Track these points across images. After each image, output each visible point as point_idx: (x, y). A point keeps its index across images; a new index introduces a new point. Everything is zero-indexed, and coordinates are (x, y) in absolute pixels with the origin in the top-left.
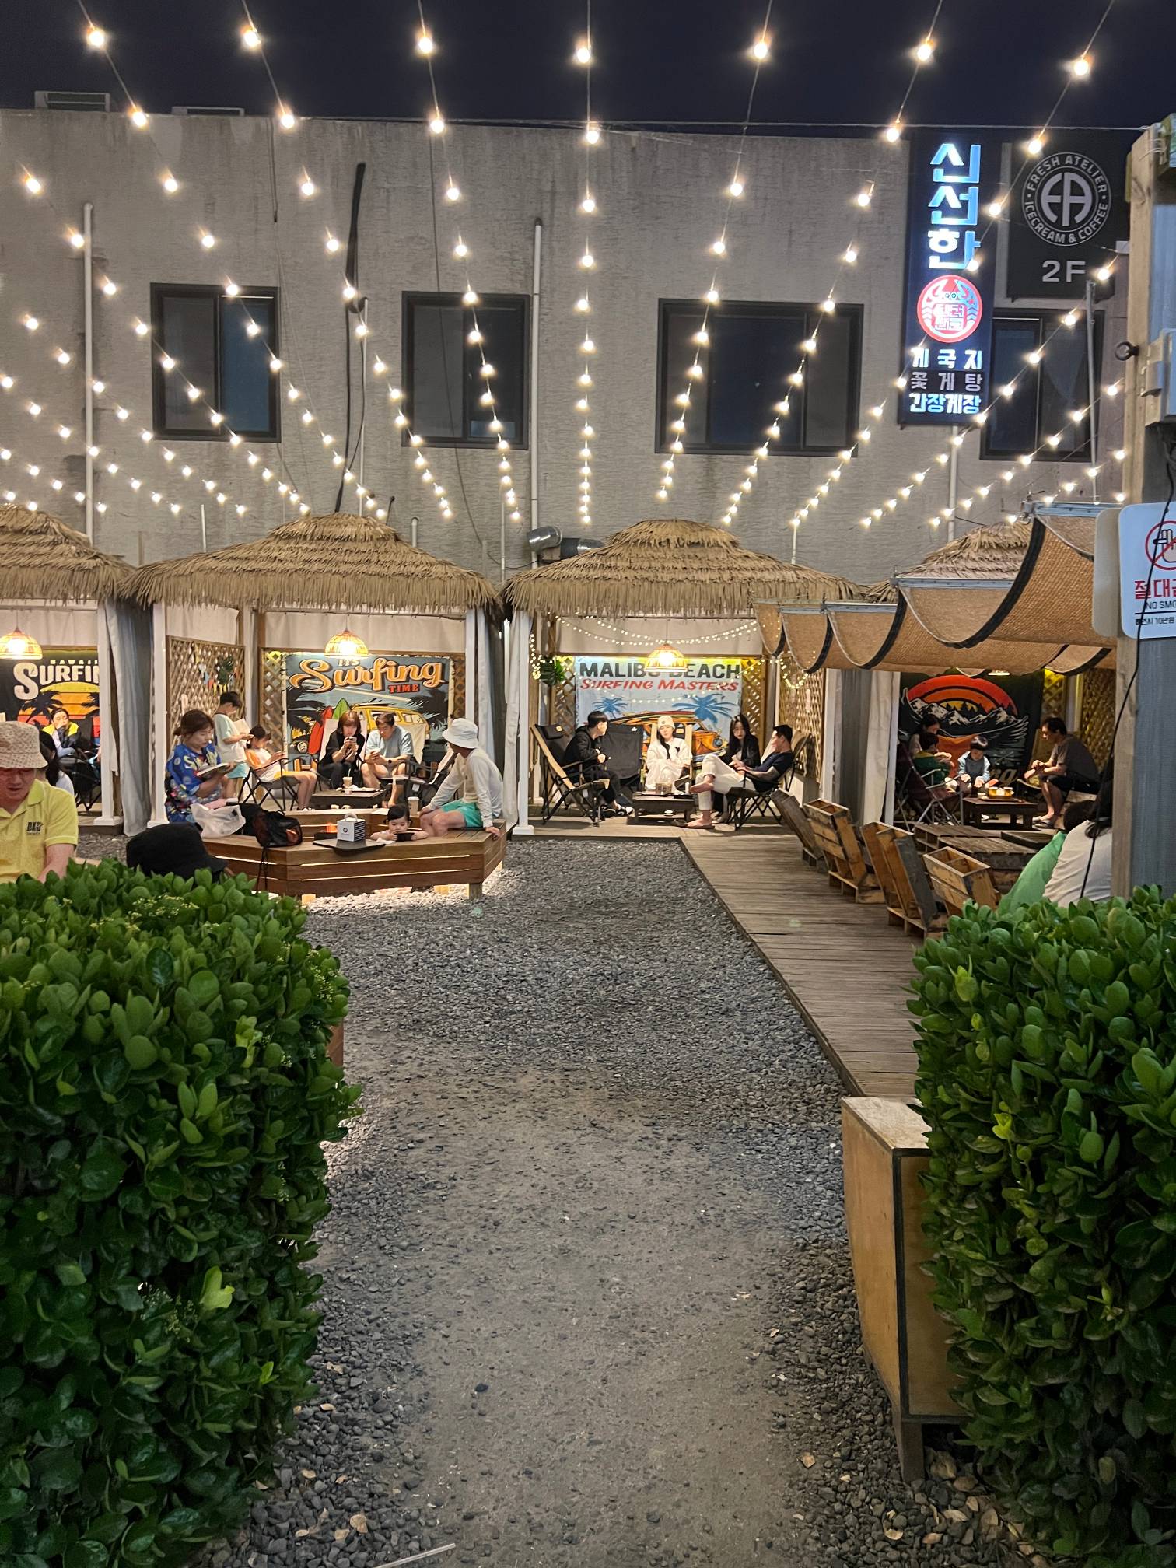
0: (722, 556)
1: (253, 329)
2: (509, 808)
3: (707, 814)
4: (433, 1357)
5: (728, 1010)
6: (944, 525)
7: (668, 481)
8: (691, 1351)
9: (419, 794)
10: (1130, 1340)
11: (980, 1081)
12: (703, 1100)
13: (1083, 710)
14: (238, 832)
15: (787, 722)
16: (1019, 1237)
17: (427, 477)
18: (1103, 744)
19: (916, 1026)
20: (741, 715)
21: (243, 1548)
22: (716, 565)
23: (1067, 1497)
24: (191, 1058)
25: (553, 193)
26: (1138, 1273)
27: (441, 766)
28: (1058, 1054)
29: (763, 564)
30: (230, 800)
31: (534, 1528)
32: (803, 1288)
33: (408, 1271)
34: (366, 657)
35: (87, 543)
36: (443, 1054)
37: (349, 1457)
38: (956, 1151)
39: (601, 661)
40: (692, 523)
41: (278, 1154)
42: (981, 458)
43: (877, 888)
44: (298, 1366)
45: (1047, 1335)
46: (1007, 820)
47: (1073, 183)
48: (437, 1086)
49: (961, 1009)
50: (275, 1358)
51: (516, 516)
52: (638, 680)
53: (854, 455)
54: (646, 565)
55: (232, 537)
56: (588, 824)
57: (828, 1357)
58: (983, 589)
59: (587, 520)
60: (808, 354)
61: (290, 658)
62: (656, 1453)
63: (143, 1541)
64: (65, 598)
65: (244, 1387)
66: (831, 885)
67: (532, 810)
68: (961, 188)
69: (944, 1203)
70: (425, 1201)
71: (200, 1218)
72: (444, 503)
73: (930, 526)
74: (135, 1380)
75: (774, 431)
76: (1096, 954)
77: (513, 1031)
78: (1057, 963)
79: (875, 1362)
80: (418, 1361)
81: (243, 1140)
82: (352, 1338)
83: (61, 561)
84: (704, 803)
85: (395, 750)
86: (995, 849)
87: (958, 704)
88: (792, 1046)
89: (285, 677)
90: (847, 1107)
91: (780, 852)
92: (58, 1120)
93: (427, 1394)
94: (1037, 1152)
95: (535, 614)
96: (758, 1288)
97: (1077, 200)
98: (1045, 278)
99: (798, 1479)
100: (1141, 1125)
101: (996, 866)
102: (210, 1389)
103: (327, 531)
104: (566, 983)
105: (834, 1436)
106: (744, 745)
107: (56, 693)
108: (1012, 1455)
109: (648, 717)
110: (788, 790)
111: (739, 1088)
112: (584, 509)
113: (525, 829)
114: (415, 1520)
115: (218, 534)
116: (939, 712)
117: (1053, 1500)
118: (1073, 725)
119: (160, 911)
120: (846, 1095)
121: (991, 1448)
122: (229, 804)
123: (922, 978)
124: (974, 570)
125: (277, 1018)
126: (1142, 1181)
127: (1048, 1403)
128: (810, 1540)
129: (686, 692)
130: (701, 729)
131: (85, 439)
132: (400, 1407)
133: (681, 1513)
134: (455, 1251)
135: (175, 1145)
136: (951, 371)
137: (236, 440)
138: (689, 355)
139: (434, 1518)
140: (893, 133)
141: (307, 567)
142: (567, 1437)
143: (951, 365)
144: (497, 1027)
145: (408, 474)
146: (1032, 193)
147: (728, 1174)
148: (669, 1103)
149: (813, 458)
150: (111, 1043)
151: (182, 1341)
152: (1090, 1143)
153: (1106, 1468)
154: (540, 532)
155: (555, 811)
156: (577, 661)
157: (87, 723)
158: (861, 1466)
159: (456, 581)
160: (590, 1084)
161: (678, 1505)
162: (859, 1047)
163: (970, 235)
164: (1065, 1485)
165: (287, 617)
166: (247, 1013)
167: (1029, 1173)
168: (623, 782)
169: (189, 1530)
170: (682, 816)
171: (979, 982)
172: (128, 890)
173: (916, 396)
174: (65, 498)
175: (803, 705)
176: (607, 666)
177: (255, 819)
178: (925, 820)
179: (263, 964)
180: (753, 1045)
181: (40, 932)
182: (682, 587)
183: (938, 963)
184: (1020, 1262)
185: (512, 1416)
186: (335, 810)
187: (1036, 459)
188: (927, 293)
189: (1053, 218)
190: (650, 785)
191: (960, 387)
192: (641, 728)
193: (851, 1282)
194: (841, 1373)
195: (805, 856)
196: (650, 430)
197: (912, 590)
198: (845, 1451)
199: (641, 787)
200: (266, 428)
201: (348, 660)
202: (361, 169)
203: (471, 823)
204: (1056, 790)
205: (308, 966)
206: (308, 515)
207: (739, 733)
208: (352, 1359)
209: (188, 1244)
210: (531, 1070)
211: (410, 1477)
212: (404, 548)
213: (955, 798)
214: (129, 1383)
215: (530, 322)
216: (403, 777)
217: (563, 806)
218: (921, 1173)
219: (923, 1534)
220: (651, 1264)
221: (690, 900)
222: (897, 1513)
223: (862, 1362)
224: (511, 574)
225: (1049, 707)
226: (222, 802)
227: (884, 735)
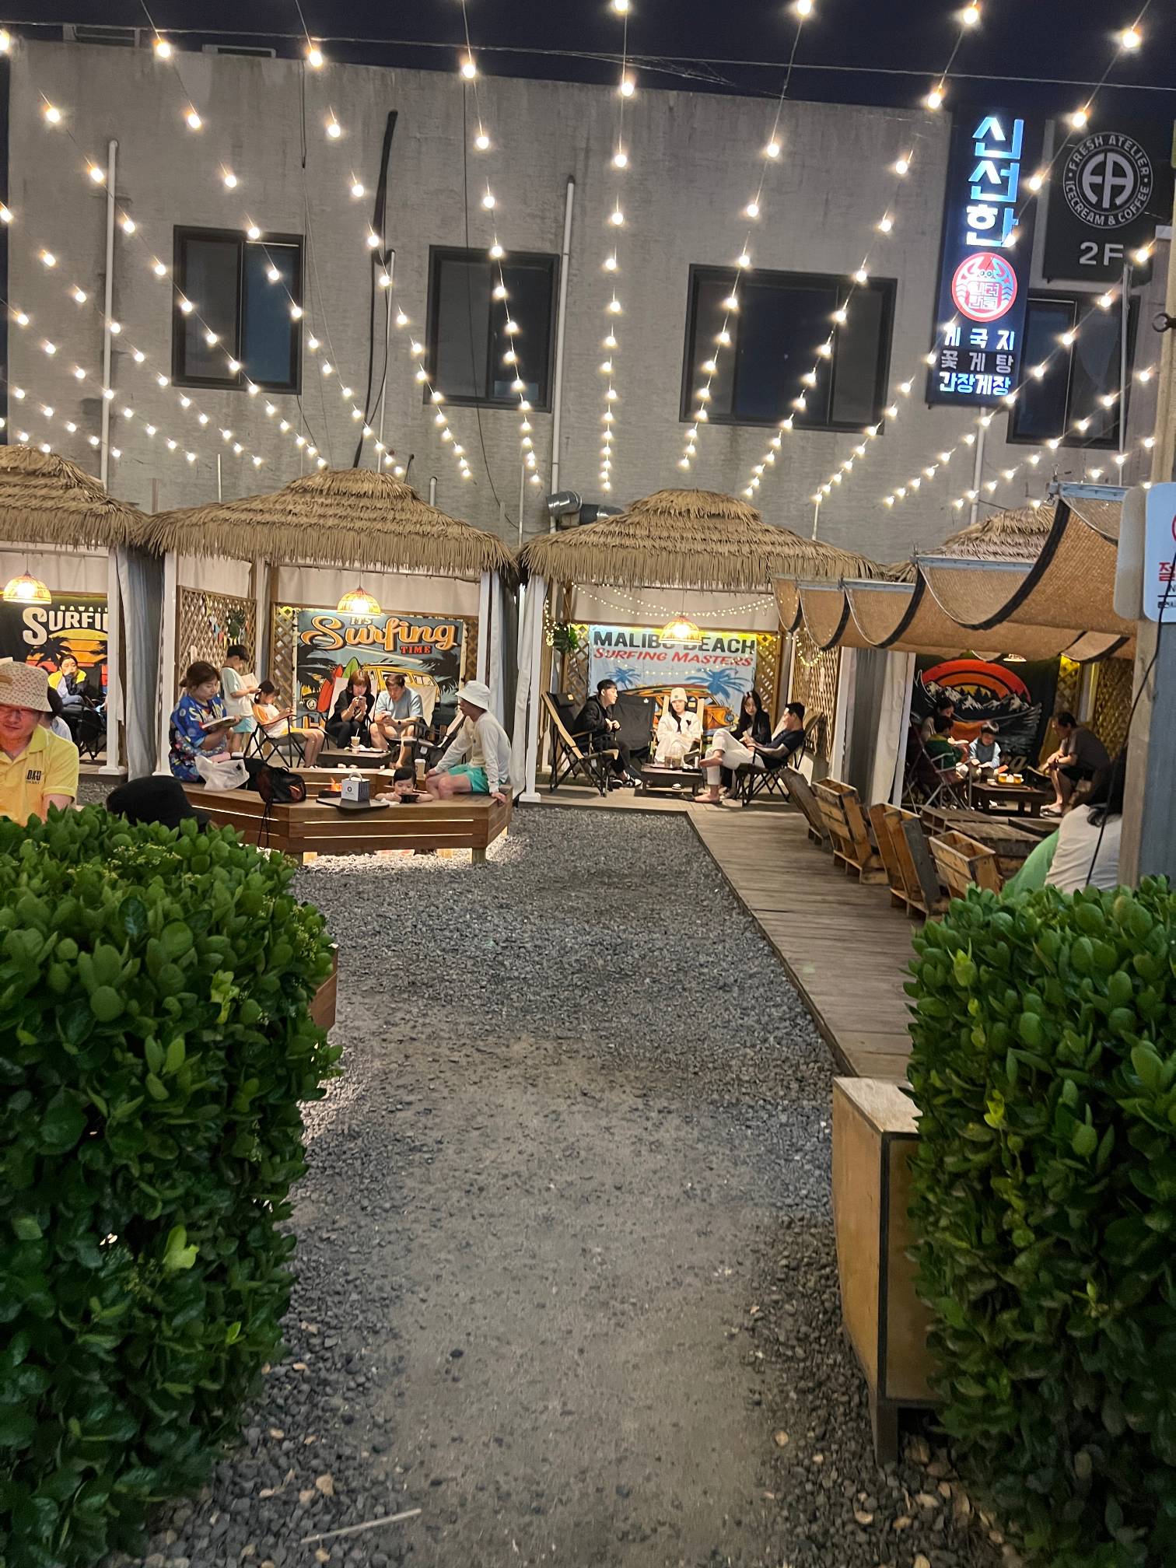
0: (741, 528)
1: (274, 275)
2: (516, 774)
3: (715, 789)
4: (409, 1320)
5: (725, 985)
6: (968, 506)
7: (691, 450)
8: (669, 1325)
9: (427, 757)
10: (1113, 1337)
11: (974, 1068)
12: (696, 1073)
13: (1097, 700)
14: (242, 787)
15: (800, 700)
16: (1005, 1227)
17: (447, 435)
18: (1115, 735)
19: (912, 1010)
20: (753, 692)
21: (206, 1507)
22: (736, 537)
23: (1041, 1490)
24: (161, 1011)
25: (587, 151)
26: (1125, 1270)
27: (450, 730)
28: (1056, 1043)
29: (781, 539)
30: (235, 754)
31: (503, 1497)
32: (787, 1266)
33: (390, 1233)
34: (379, 617)
35: (101, 489)
36: (438, 1017)
37: (319, 1418)
38: (946, 1137)
39: (615, 631)
40: (713, 494)
41: (252, 1112)
42: (1008, 441)
43: (881, 870)
44: (267, 1328)
45: (1030, 1328)
46: (1015, 807)
47: (1115, 163)
48: (430, 1049)
49: (958, 993)
50: (243, 1317)
51: (536, 479)
52: (652, 651)
53: (880, 432)
54: (665, 534)
55: (249, 489)
56: (595, 794)
57: (807, 1336)
58: (1004, 572)
59: (607, 486)
60: (838, 325)
61: (302, 615)
62: (629, 1425)
63: (97, 1500)
64: (76, 543)
65: (209, 1347)
66: (836, 864)
67: (539, 778)
68: (1002, 164)
69: (931, 1189)
70: (411, 1163)
71: (167, 1176)
72: (463, 463)
73: (954, 508)
74: (92, 1338)
75: (800, 403)
76: (1099, 942)
77: (508, 997)
78: (1059, 950)
79: (854, 1344)
80: (395, 1323)
81: (215, 1097)
82: (329, 1299)
83: (73, 505)
84: (713, 777)
85: (404, 711)
86: (1002, 836)
87: (972, 689)
88: (787, 1023)
89: (296, 633)
90: (838, 1086)
91: (785, 830)
92: (18, 1070)
93: (401, 1358)
94: (1029, 1142)
95: (551, 579)
96: (740, 1264)
97: (1119, 181)
98: (1083, 261)
99: (771, 1458)
100: (1136, 1120)
101: (1002, 852)
102: (172, 1351)
103: (343, 486)
104: (564, 951)
105: (809, 1415)
106: (754, 722)
107: (65, 639)
108: (987, 1445)
109: (661, 689)
110: (797, 767)
111: (733, 1063)
112: (605, 475)
113: (532, 796)
114: (383, 1483)
115: (234, 486)
116: (954, 696)
117: (1027, 1493)
118: (1086, 714)
119: (141, 860)
120: (840, 1075)
121: (965, 1438)
122: (233, 758)
123: (919, 959)
124: (995, 554)
125: (256, 975)
126: (1136, 1179)
127: (1026, 1397)
128: (779, 1519)
129: (700, 665)
130: (713, 703)
131: (102, 383)
132: (374, 1369)
133: (651, 1487)
134: (438, 1215)
135: (140, 1099)
136: (982, 351)
137: (254, 389)
138: (717, 320)
139: (402, 1483)
140: (934, 100)
141: (321, 522)
142: (540, 1406)
143: (983, 345)
144: (493, 992)
145: (429, 432)
146: (1074, 172)
147: (717, 1149)
148: (661, 1075)
149: (839, 434)
150: (77, 993)
151: (143, 1299)
152: (1084, 1136)
153: (1083, 1464)
154: (560, 496)
155: (563, 780)
156: (592, 629)
157: (95, 672)
158: (834, 1447)
159: (472, 542)
160: (583, 1053)
161: (648, 1479)
162: (855, 1027)
163: (1009, 212)
164: (1039, 1479)
165: (300, 574)
166: (224, 966)
167: (1019, 1162)
168: (633, 753)
169: (146, 1489)
170: (690, 790)
171: (978, 966)
172: (110, 837)
173: (945, 375)
174: (80, 442)
175: (817, 684)
176: (621, 635)
177: (259, 774)
178: (932, 804)
179: (244, 919)
180: (749, 1021)
181: (13, 876)
182: (700, 559)
183: (938, 946)
184: (1005, 1252)
185: (486, 1383)
186: (342, 769)
187: (1063, 445)
188: (963, 270)
189: (1094, 199)
190: (660, 758)
191: (990, 368)
192: (653, 700)
193: (835, 1262)
194: (819, 1352)
195: (811, 833)
196: (675, 398)
197: (931, 569)
198: (819, 1431)
199: (650, 760)
200: (286, 379)
201: (360, 618)
202: (392, 116)
203: (477, 788)
204: (1066, 780)
205: (292, 922)
206: (326, 468)
207: (751, 710)
208: (327, 1319)
209: (153, 1202)
210: (524, 1036)
211: (380, 1440)
212: (421, 507)
213: (965, 782)
214: (85, 1343)
215: (559, 282)
216: (411, 739)
217: (571, 775)
218: (909, 1157)
219: (894, 1518)
220: (635, 1236)
221: (693, 874)
222: (869, 1495)
223: (841, 1342)
224: (529, 538)
225: (1063, 695)
226: (227, 755)
227: (897, 717)
